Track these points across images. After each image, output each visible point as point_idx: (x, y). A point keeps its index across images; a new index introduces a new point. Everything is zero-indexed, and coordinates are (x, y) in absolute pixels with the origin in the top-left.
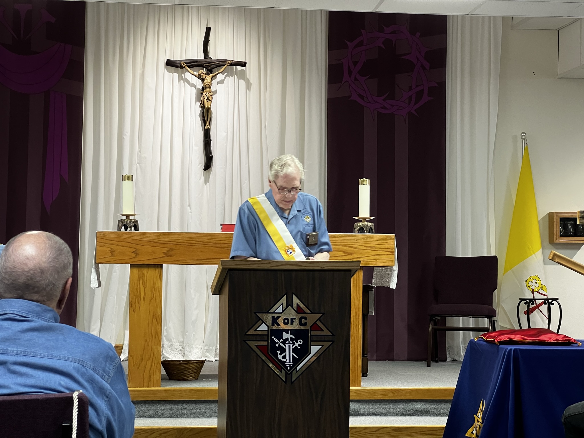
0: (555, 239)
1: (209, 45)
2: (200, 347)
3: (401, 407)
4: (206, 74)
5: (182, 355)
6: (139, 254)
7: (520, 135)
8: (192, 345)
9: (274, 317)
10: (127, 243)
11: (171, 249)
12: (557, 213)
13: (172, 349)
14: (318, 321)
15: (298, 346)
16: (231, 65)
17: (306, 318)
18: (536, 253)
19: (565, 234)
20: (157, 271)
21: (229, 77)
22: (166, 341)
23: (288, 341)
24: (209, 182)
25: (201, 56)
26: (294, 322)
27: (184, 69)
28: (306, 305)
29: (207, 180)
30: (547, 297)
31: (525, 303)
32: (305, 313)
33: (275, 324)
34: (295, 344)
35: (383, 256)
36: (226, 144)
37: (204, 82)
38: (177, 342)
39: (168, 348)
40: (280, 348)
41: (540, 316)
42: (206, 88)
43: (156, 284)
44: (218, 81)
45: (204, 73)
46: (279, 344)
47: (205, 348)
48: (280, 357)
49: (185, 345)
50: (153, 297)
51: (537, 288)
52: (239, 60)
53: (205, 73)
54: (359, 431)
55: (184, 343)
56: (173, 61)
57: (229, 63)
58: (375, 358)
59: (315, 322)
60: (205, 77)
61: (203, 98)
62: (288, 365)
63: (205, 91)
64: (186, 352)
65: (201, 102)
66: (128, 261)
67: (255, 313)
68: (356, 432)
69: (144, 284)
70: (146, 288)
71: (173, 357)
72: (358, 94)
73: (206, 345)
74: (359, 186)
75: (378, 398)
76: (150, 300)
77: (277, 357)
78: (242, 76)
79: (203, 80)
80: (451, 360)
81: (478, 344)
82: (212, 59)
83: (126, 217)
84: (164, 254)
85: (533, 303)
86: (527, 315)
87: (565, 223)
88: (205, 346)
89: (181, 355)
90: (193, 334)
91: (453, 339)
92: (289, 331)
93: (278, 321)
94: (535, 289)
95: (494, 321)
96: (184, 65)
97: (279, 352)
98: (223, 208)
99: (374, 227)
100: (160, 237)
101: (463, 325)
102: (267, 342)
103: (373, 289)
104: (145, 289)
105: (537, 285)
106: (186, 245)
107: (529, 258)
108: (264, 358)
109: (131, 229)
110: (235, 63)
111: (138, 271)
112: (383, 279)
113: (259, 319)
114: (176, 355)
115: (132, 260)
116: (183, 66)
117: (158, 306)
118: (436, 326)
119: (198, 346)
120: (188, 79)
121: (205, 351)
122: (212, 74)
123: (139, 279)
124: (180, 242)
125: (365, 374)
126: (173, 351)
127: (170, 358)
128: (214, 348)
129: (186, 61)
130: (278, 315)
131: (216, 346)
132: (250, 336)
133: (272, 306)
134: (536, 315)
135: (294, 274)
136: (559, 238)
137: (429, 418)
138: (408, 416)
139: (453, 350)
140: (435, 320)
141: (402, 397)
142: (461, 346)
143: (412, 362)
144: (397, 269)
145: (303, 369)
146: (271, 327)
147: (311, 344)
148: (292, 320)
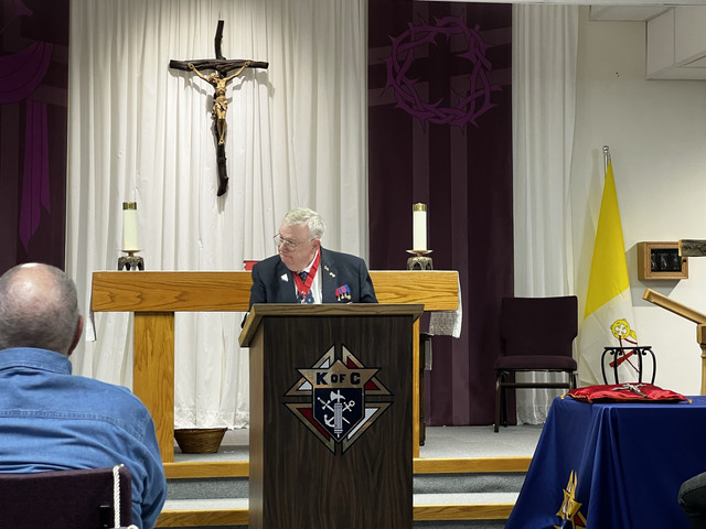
0: (645, 275)
2: (216, 411)
3: (468, 482)
4: (219, 78)
6: (146, 299)
7: (602, 150)
8: (206, 410)
9: (320, 373)
10: (130, 286)
11: (185, 293)
12: (648, 243)
13: (181, 416)
14: (374, 378)
15: (349, 409)
16: (250, 66)
17: (358, 375)
18: (623, 293)
19: (658, 268)
20: (168, 319)
21: (247, 82)
23: (337, 403)
24: (224, 210)
25: (212, 56)
26: (344, 379)
27: (192, 72)
28: (359, 358)
29: (221, 208)
30: (637, 345)
31: (612, 353)
32: (358, 368)
33: (321, 383)
34: (345, 407)
35: (443, 298)
36: (244, 164)
37: (216, 88)
38: (186, 407)
40: (327, 411)
41: (628, 369)
42: (219, 95)
43: (166, 336)
44: (233, 86)
46: (326, 406)
47: (222, 414)
48: (327, 422)
49: (197, 410)
50: (163, 352)
51: (625, 335)
52: (259, 61)
53: (217, 76)
55: (195, 408)
56: (177, 62)
57: (247, 65)
58: (431, 423)
59: (370, 380)
60: (218, 82)
61: (216, 107)
62: (337, 431)
63: (217, 98)
64: (199, 418)
65: (213, 113)
66: (132, 308)
67: (297, 369)
69: (152, 336)
70: (154, 340)
73: (223, 410)
74: (414, 212)
75: (441, 471)
76: (160, 355)
77: (324, 423)
78: (264, 80)
79: (215, 85)
80: (523, 424)
81: (565, 403)
82: (225, 59)
83: (128, 253)
84: (176, 299)
85: (621, 353)
86: (613, 368)
87: (658, 255)
89: (192, 423)
90: (207, 397)
91: (524, 398)
92: (339, 391)
93: (324, 378)
94: (623, 335)
95: (574, 376)
96: (191, 66)
97: (326, 416)
99: (432, 263)
100: (171, 278)
101: (536, 381)
102: (311, 405)
103: (431, 339)
105: (625, 331)
106: (203, 287)
107: (615, 298)
108: (308, 423)
109: (134, 269)
110: (254, 64)
111: (144, 320)
112: (443, 326)
113: (301, 376)
114: (187, 422)
115: (136, 307)
116: (191, 68)
117: (169, 363)
118: (505, 383)
119: (213, 411)
120: (197, 84)
121: (222, 417)
122: (226, 77)
123: (145, 330)
124: (195, 283)
125: (422, 443)
130: (324, 371)
132: (291, 397)
133: (316, 360)
134: (624, 368)
135: (343, 319)
136: (650, 273)
137: (502, 494)
138: (477, 492)
139: (524, 411)
140: (503, 376)
141: (469, 470)
142: (534, 406)
143: (475, 428)
144: (461, 313)
145: (356, 437)
146: (316, 386)
147: (366, 405)
148: (342, 377)
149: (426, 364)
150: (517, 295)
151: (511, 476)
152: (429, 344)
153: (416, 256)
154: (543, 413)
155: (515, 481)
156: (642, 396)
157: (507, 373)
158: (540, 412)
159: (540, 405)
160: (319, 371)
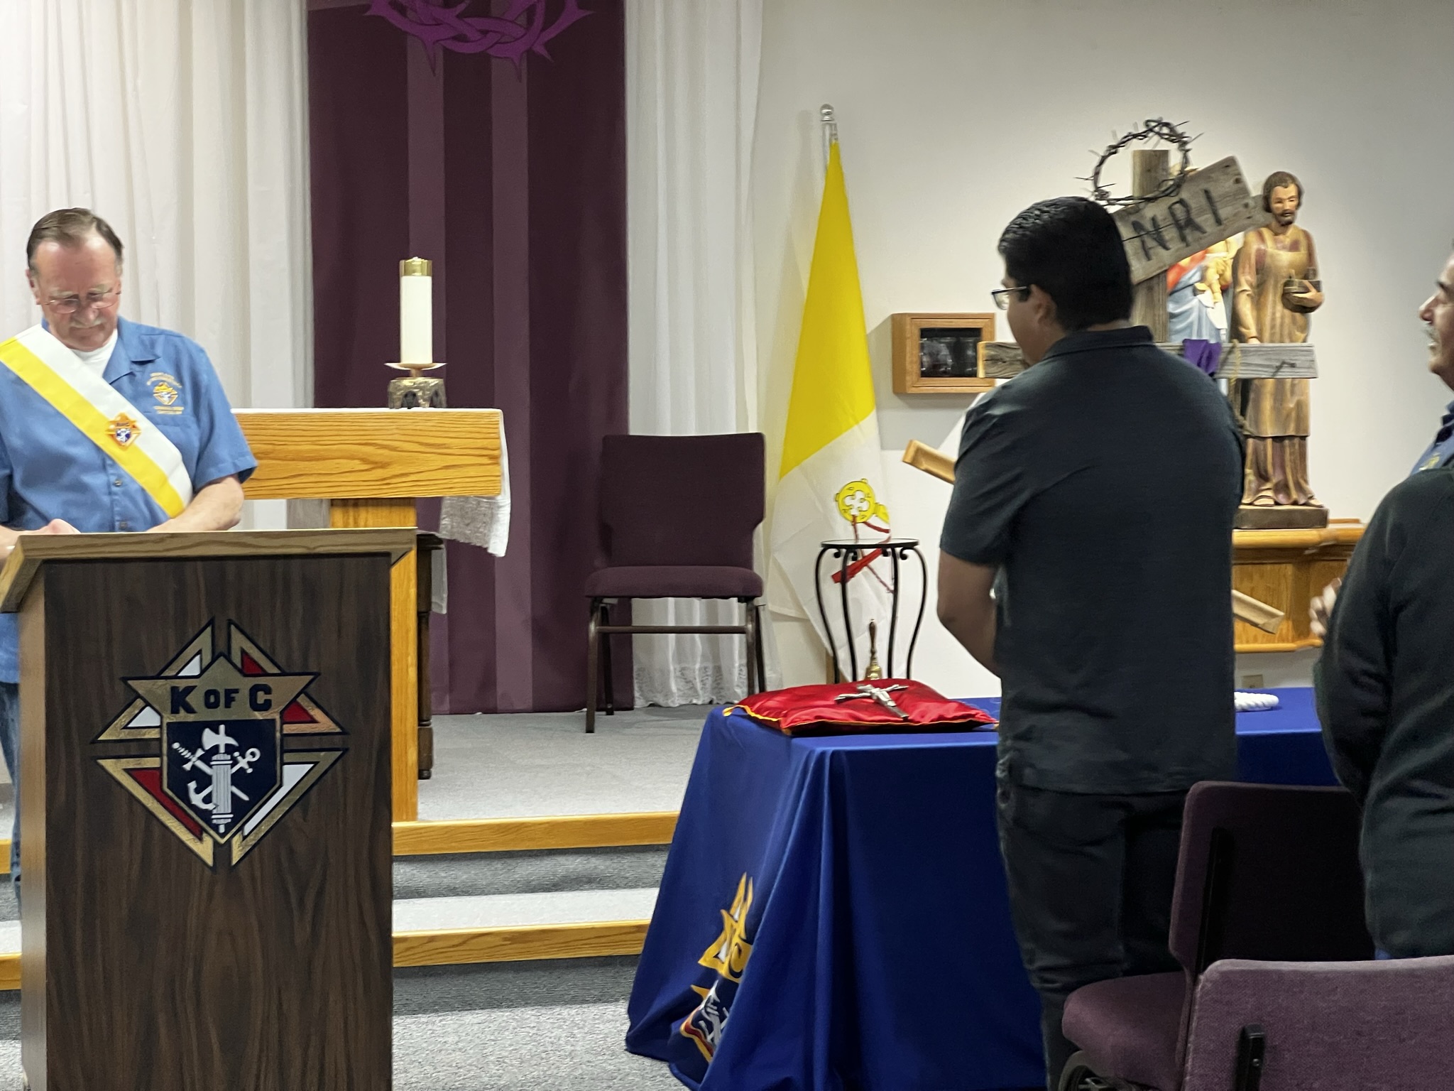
0: (908, 384)
3: (526, 870)
7: (819, 114)
12: (914, 317)
14: (303, 695)
15: (246, 767)
17: (267, 690)
18: (861, 423)
19: (933, 371)
23: (219, 753)
26: (233, 699)
28: (268, 652)
30: (889, 534)
31: (837, 555)
32: (266, 675)
33: (182, 711)
34: (238, 762)
35: (470, 469)
36: (27, 137)
40: (196, 774)
41: (871, 586)
46: (193, 763)
48: (197, 799)
51: (864, 513)
54: (413, 948)
59: (294, 702)
62: (219, 819)
67: (125, 680)
68: (408, 949)
75: (463, 849)
77: (188, 801)
80: (646, 706)
81: (731, 724)
85: (856, 556)
86: (838, 586)
87: (933, 341)
91: (650, 651)
92: (222, 728)
93: (187, 698)
94: (861, 516)
95: (757, 608)
97: (192, 785)
99: (443, 390)
101: (676, 623)
102: (158, 759)
103: (443, 546)
105: (865, 506)
107: (844, 434)
108: (151, 803)
112: (469, 524)
113: (134, 695)
118: (608, 624)
125: (424, 772)
130: (190, 683)
132: (110, 744)
133: (171, 657)
134: (861, 583)
135: (231, 567)
136: (918, 381)
137: (598, 894)
138: (544, 891)
139: (650, 677)
140: (604, 609)
141: (527, 844)
142: (672, 668)
143: (545, 717)
144: (508, 501)
145: (264, 828)
146: (170, 718)
147: (285, 758)
148: (230, 695)
149: (434, 599)
150: (636, 428)
151: (619, 855)
152: (440, 559)
153: (405, 374)
154: (690, 681)
155: (626, 864)
156: (899, 717)
157: (614, 601)
158: (685, 679)
159: (684, 665)
160: (176, 683)
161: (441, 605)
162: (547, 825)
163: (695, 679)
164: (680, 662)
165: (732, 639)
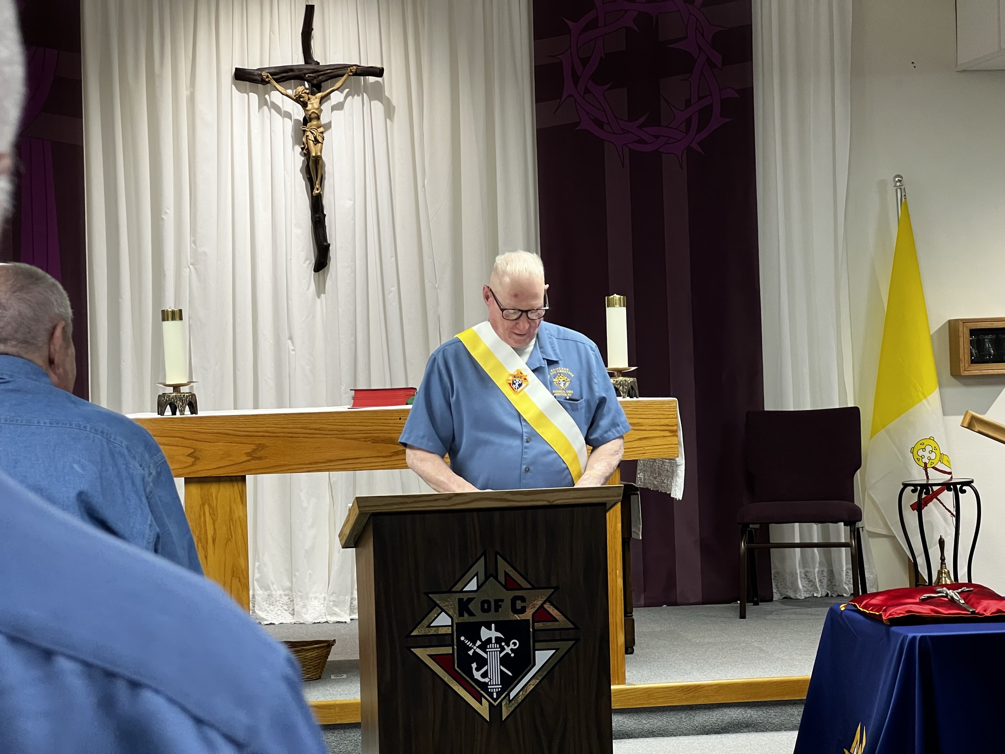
1: (313, 37)
2: (323, 595)
3: (702, 718)
4: (310, 93)
5: (290, 613)
6: (201, 458)
7: (893, 182)
8: (308, 593)
9: (463, 599)
10: (177, 439)
11: (262, 446)
12: (965, 321)
13: (271, 603)
14: (547, 602)
15: (510, 653)
16: (356, 74)
17: (523, 599)
18: (928, 398)
19: (979, 358)
20: (236, 487)
21: (353, 97)
22: (259, 589)
23: (492, 643)
24: (324, 293)
25: (298, 60)
27: (269, 85)
28: (523, 573)
29: (320, 289)
30: (951, 476)
31: (914, 491)
32: (522, 589)
33: (466, 615)
34: (505, 649)
35: (656, 440)
36: (353, 222)
37: (307, 109)
38: (279, 590)
39: (263, 601)
40: (476, 657)
41: (939, 512)
42: (311, 120)
43: (234, 513)
44: (332, 105)
45: (305, 93)
46: (474, 650)
47: (332, 598)
48: (477, 675)
49: (294, 594)
50: (230, 537)
51: (932, 461)
52: (369, 66)
53: (308, 91)
55: (292, 591)
56: (246, 71)
57: (351, 72)
58: (642, 602)
59: (542, 606)
60: (309, 99)
61: (307, 138)
62: (493, 688)
63: (309, 124)
64: (298, 607)
65: (303, 146)
66: (181, 472)
67: (427, 594)
69: (213, 514)
70: (217, 520)
71: (273, 618)
72: (591, 116)
73: (334, 593)
74: (607, 308)
75: (658, 704)
76: (225, 542)
77: (471, 676)
78: (377, 94)
79: (304, 105)
80: (781, 598)
81: (846, 616)
82: (319, 63)
83: (172, 388)
84: (248, 456)
85: (928, 492)
87: (980, 338)
88: (332, 595)
89: (287, 612)
90: (309, 574)
91: (783, 559)
92: (493, 625)
93: (469, 606)
94: (930, 463)
95: (858, 529)
96: (267, 77)
97: (474, 665)
98: (352, 339)
99: (637, 385)
100: (238, 424)
102: (450, 648)
103: (639, 493)
104: (216, 523)
105: (933, 456)
106: (289, 437)
107: (916, 406)
108: (447, 678)
109: (182, 412)
110: (361, 71)
111: (199, 489)
112: (657, 477)
113: (434, 604)
114: (279, 612)
115: (187, 470)
116: (267, 80)
117: (241, 552)
118: (753, 543)
119: (318, 595)
120: (276, 102)
121: (332, 603)
122: (320, 92)
123: (203, 504)
124: (276, 431)
126: (273, 607)
127: (267, 620)
128: (348, 598)
129: (272, 71)
130: (471, 595)
131: (352, 594)
132: (418, 638)
133: (457, 578)
134: (932, 510)
135: (497, 514)
136: (969, 366)
137: (753, 736)
138: (715, 734)
139: (784, 579)
140: (750, 532)
141: (702, 700)
142: (798, 572)
143: (711, 607)
144: (683, 462)
145: (523, 695)
146: (458, 620)
147: (536, 646)
148: (498, 603)
149: (633, 529)
150: (770, 406)
151: (767, 707)
152: (636, 502)
154: (811, 581)
155: (773, 715)
156: (969, 611)
157: (757, 526)
158: (808, 579)
159: (807, 569)
160: (461, 596)
161: (638, 533)
162: (716, 686)
163: (815, 579)
164: (804, 567)
165: (840, 552)
